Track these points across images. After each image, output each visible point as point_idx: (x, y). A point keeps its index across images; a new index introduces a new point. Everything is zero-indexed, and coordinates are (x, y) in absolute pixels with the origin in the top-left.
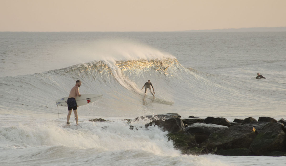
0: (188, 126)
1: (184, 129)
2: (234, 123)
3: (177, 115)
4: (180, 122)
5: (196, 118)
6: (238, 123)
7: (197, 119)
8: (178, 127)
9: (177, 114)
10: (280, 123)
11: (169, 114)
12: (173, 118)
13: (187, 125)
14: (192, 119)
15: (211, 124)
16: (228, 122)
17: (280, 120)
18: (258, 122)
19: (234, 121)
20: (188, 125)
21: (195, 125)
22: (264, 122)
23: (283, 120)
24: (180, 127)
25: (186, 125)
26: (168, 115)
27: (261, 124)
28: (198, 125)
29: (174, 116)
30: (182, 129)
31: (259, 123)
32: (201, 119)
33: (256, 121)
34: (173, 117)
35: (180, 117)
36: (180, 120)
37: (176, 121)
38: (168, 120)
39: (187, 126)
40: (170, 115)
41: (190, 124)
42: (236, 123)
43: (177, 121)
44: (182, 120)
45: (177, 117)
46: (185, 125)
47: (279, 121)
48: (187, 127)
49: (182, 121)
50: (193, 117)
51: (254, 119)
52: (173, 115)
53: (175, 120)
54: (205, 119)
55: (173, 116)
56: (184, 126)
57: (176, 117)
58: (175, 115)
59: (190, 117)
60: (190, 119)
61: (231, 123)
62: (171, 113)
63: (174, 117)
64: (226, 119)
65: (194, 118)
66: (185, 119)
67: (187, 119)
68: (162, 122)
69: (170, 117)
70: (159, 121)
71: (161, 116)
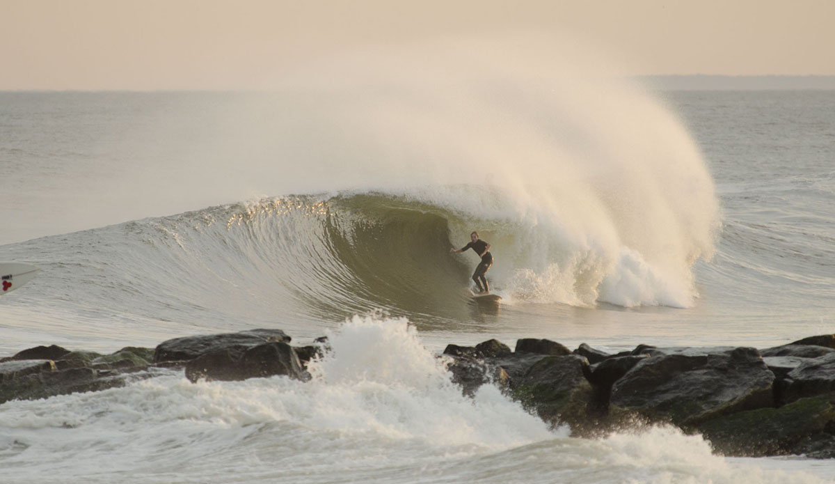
1: (300, 374)
3: (278, 333)
4: (289, 355)
8: (283, 368)
9: (280, 332)
10: (578, 357)
11: (255, 333)
12: (269, 344)
17: (577, 347)
18: (514, 353)
19: (445, 352)
22: (532, 354)
23: (585, 347)
24: (289, 368)
26: (252, 334)
27: (523, 361)
29: (272, 338)
30: (293, 375)
31: (519, 358)
33: (509, 350)
34: (268, 342)
35: (289, 339)
36: (289, 347)
37: (278, 353)
38: (253, 349)
40: (260, 333)
42: (453, 356)
43: (281, 352)
44: (294, 348)
45: (280, 340)
46: (302, 363)
47: (575, 350)
49: (294, 353)
50: (326, 339)
51: (504, 345)
52: (268, 334)
53: (274, 350)
55: (269, 338)
56: (300, 366)
57: (277, 341)
58: (273, 335)
59: (317, 340)
60: (318, 347)
62: (261, 330)
63: (272, 341)
66: (304, 346)
67: (309, 345)
68: (237, 355)
69: (260, 341)
70: (226, 351)
71: (233, 336)
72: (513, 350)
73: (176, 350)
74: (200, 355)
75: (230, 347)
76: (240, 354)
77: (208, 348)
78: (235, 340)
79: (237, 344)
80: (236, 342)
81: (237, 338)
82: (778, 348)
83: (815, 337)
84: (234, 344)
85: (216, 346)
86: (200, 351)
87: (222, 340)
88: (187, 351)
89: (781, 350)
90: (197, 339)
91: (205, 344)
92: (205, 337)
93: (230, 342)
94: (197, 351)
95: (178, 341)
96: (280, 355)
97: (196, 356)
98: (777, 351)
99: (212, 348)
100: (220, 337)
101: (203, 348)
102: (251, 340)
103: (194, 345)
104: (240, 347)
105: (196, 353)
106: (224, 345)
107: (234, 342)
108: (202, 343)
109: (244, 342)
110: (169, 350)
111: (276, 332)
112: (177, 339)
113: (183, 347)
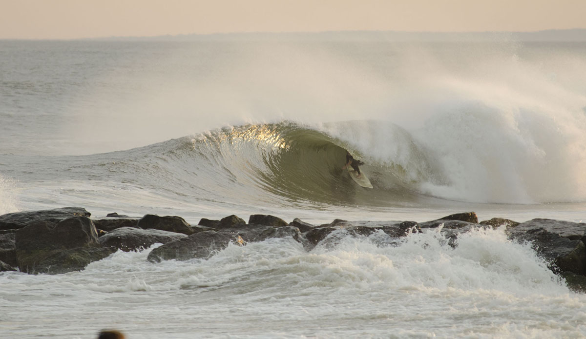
0: (106, 235)
1: (97, 239)
2: (200, 227)
3: (82, 210)
4: (89, 226)
5: (121, 218)
6: (208, 228)
7: (124, 220)
8: (85, 235)
10: (292, 227)
11: (65, 210)
12: (75, 218)
13: (103, 231)
14: (114, 220)
15: (151, 230)
16: (187, 225)
17: (292, 221)
18: (247, 225)
19: (199, 224)
20: (105, 232)
21: (120, 231)
22: (261, 225)
23: (297, 221)
24: (89, 235)
25: (102, 231)
26: (63, 211)
27: (254, 230)
28: (125, 231)
29: (77, 214)
30: (92, 239)
31: (251, 228)
32: (133, 220)
33: (245, 223)
34: (74, 216)
35: (89, 214)
36: (89, 220)
37: (81, 224)
38: (63, 221)
39: (103, 234)
40: (69, 210)
41: (109, 230)
42: (205, 227)
43: (83, 224)
44: (92, 220)
45: (83, 215)
46: (98, 232)
47: (291, 223)
48: (103, 236)
49: (93, 224)
50: (115, 215)
51: (240, 219)
52: (74, 211)
53: (79, 222)
54: (140, 220)
55: (75, 214)
56: (97, 233)
57: (81, 216)
58: (78, 212)
59: (109, 215)
60: (110, 220)
61: (194, 228)
62: (70, 208)
63: (77, 216)
64: (184, 220)
65: (118, 218)
66: (100, 219)
67: (103, 218)
68: (52, 226)
69: (68, 216)
70: (45, 223)
71: (49, 212)
72: (247, 223)
73: (8, 222)
74: (26, 225)
75: (47, 220)
76: (54, 225)
77: (31, 220)
78: (51, 215)
79: (52, 218)
80: (52, 216)
81: (52, 213)
82: (432, 222)
83: (457, 215)
84: (50, 218)
85: (37, 219)
86: (26, 222)
87: (42, 215)
88: (17, 223)
89: (434, 223)
90: (24, 214)
91: (29, 218)
92: (30, 213)
93: (47, 216)
94: (24, 223)
95: (10, 216)
96: (83, 226)
97: (23, 226)
98: (430, 224)
99: (34, 220)
100: (40, 213)
101: (28, 220)
102: (62, 215)
103: (22, 218)
104: (54, 219)
105: (23, 224)
106: (42, 218)
107: (50, 217)
108: (27, 217)
109: (57, 217)
110: (3, 222)
111: (80, 209)
112: (10, 214)
113: (14, 220)
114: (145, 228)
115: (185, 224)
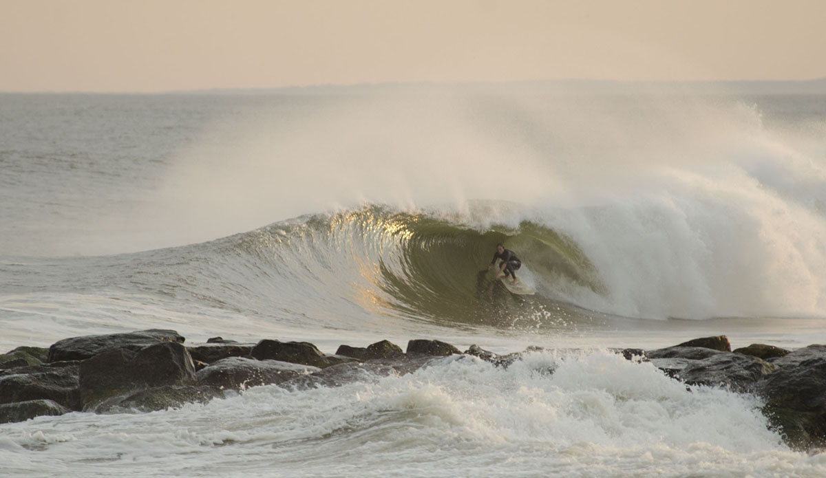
0: (206, 368)
1: (193, 374)
2: (338, 356)
3: (172, 333)
4: (183, 355)
5: (227, 345)
6: (348, 358)
7: (231, 347)
8: (176, 368)
9: (175, 333)
11: (149, 333)
12: (163, 344)
13: (202, 363)
14: (218, 348)
15: (270, 361)
16: (320, 355)
18: (405, 354)
19: (337, 353)
20: (204, 364)
21: (225, 362)
22: (423, 355)
23: (475, 349)
24: (182, 368)
25: (200, 362)
26: (146, 335)
27: (413, 362)
28: (233, 363)
29: (165, 338)
30: (186, 375)
31: (410, 358)
32: (243, 348)
33: (401, 351)
34: (162, 342)
35: (183, 339)
36: (183, 347)
37: (172, 353)
38: (146, 349)
39: (203, 367)
40: (154, 334)
41: (211, 362)
42: (345, 357)
43: (174, 353)
44: (187, 348)
45: (173, 341)
46: (196, 364)
47: (466, 352)
48: (202, 370)
49: (187, 353)
50: (219, 340)
51: (395, 346)
52: (161, 335)
53: (167, 350)
54: (254, 348)
55: (162, 339)
56: (193, 366)
57: (171, 341)
58: (167, 335)
59: (211, 341)
60: (211, 347)
61: (331, 358)
62: (154, 330)
63: (165, 342)
64: (316, 348)
65: (223, 345)
66: (197, 346)
67: (203, 345)
68: (131, 356)
69: (153, 341)
70: (120, 351)
71: (126, 336)
72: (404, 351)
73: (69, 350)
74: (94, 355)
75: (123, 347)
76: (133, 354)
77: (102, 348)
78: (129, 340)
79: (131, 344)
80: (131, 342)
81: (130, 338)
82: (665, 349)
83: (701, 339)
84: (127, 344)
85: (110, 346)
86: (95, 351)
87: (116, 340)
88: (82, 351)
89: (668, 351)
90: (90, 338)
91: (99, 345)
92: (99, 337)
93: (123, 342)
94: (91, 351)
95: (72, 341)
96: (174, 355)
97: (90, 356)
98: (664, 353)
99: (105, 347)
100: (113, 337)
101: (97, 348)
102: (144, 340)
103: (88, 345)
104: (134, 347)
105: (90, 353)
106: (117, 345)
107: (128, 342)
108: (96, 343)
109: (138, 342)
110: (63, 349)
111: (170, 332)
112: (71, 339)
113: (77, 347)
114: (260, 359)
115: (317, 353)
